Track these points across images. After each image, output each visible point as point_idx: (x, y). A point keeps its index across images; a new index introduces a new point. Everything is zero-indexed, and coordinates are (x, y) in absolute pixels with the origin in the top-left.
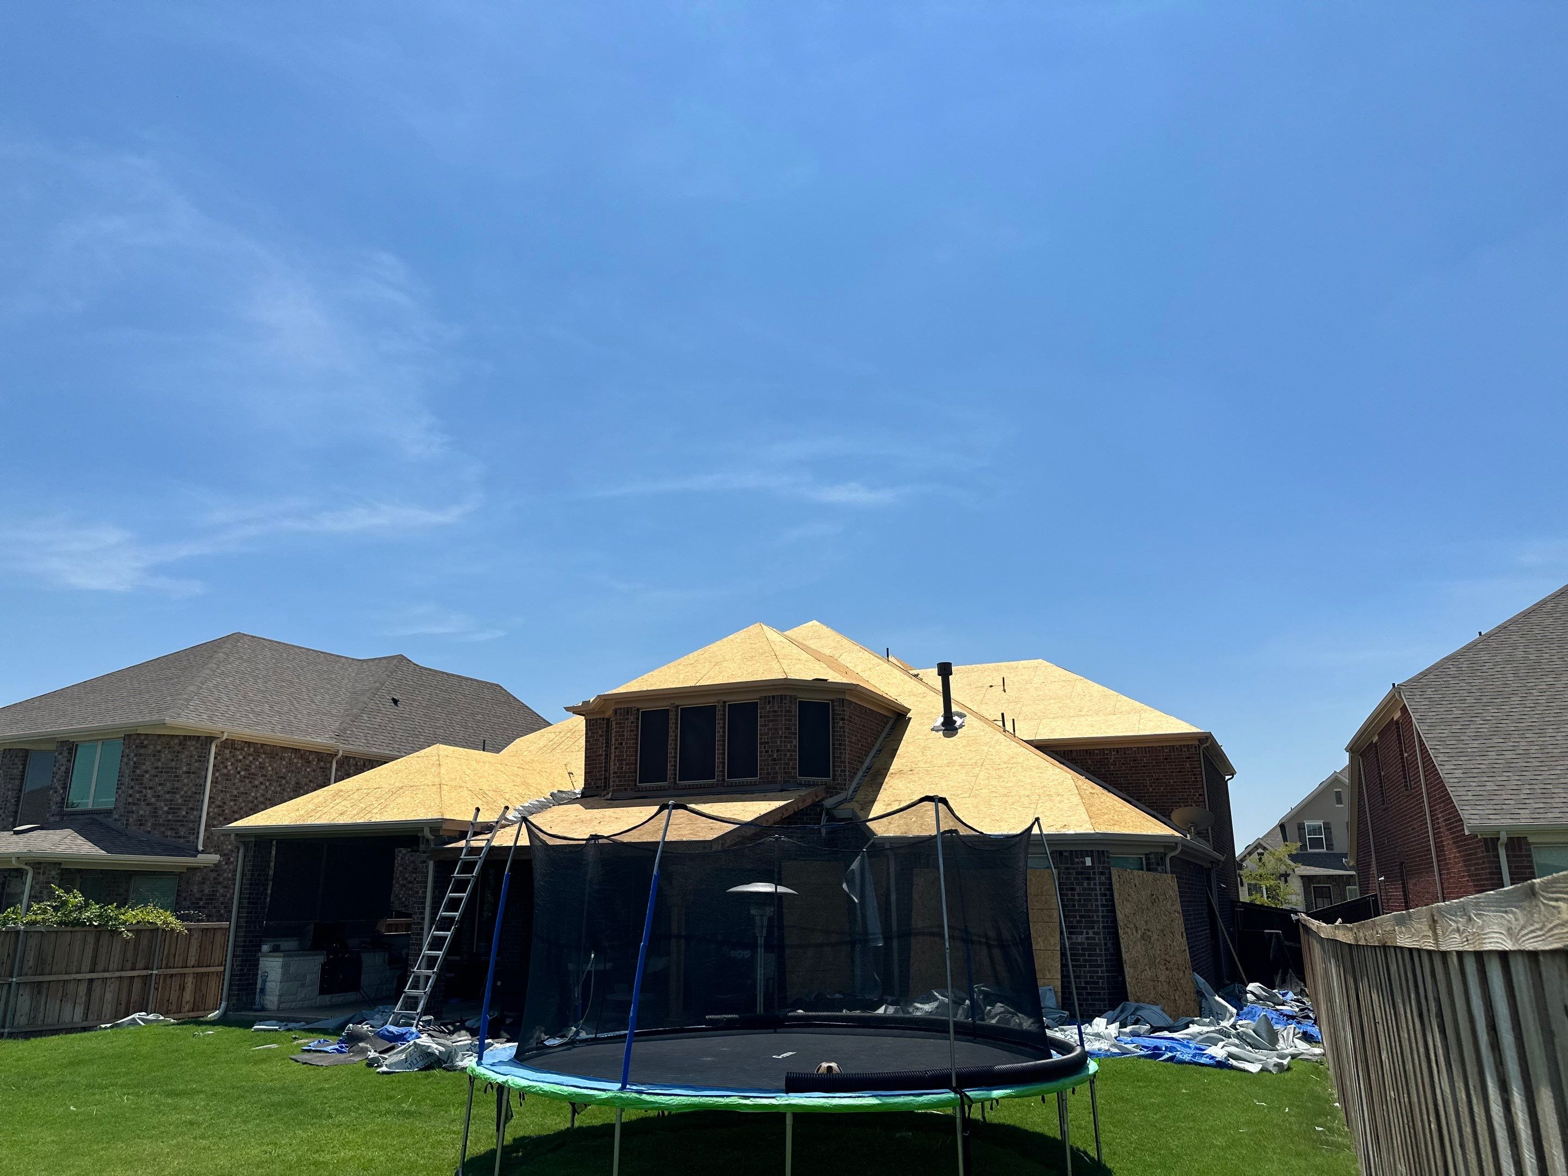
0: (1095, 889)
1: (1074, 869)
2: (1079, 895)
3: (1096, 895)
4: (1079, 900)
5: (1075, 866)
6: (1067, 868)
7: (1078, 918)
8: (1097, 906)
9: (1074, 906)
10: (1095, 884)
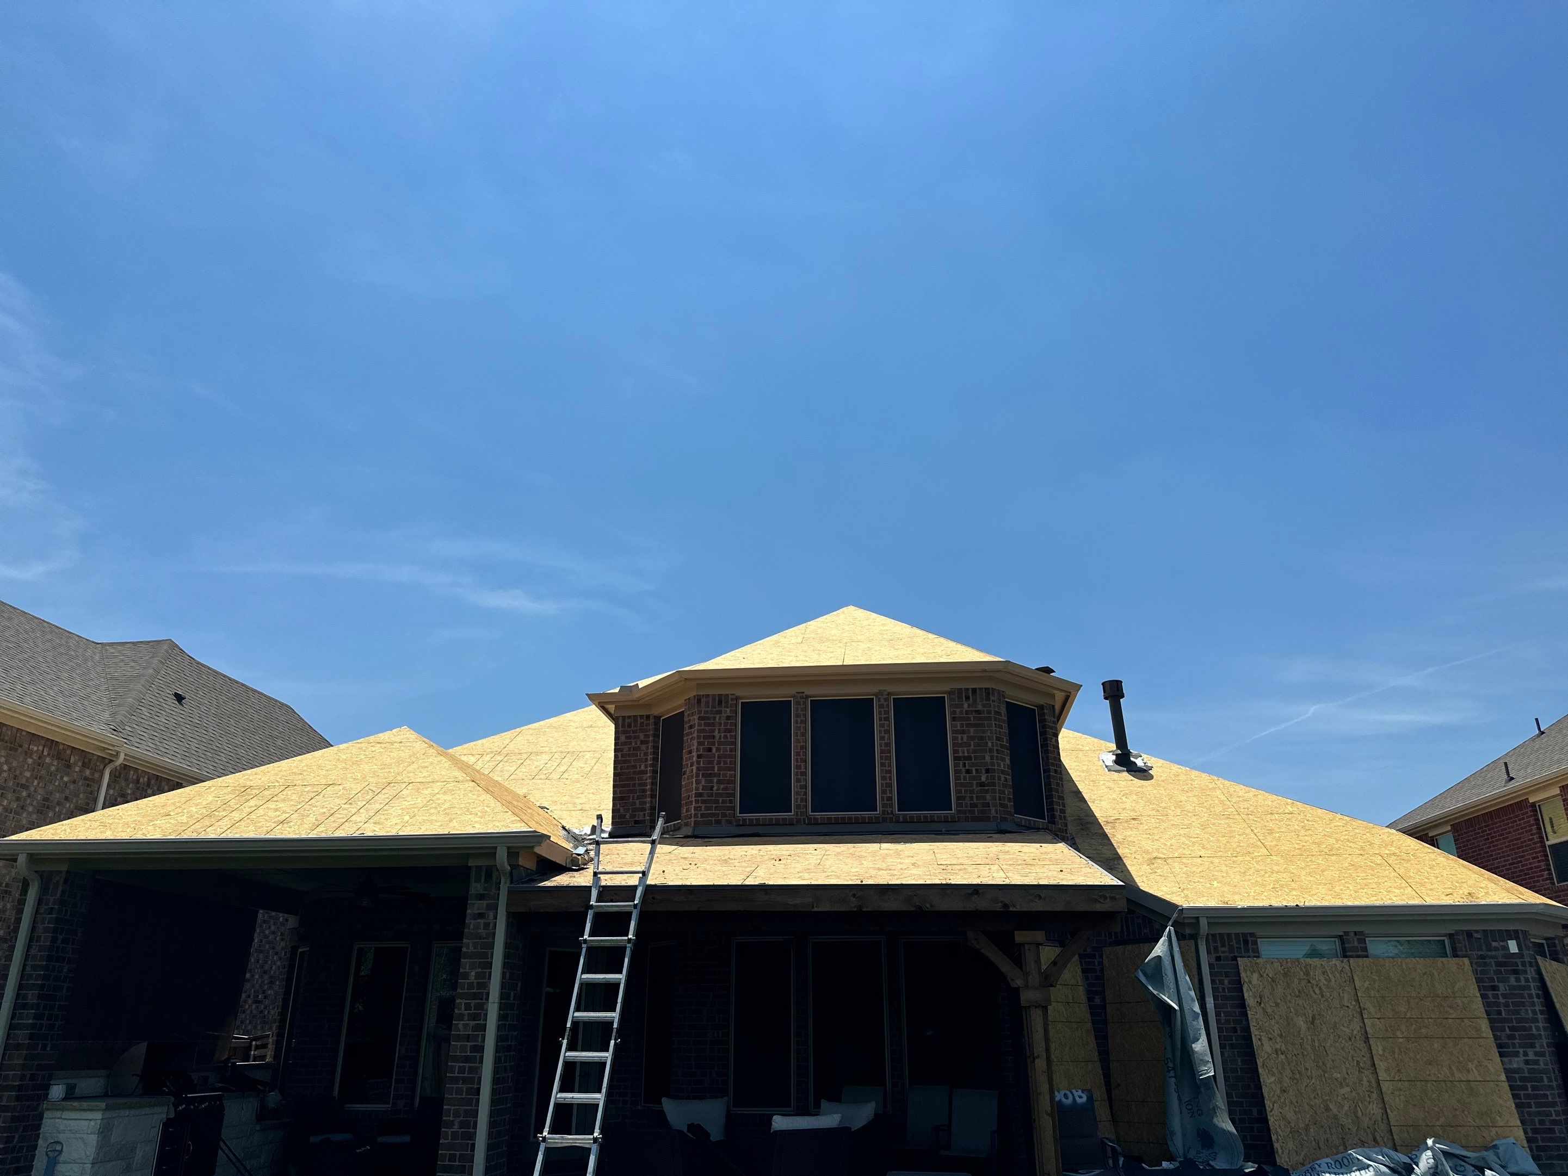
0: (1529, 988)
1: (1492, 957)
2: (1504, 996)
3: (1530, 996)
4: (1507, 1005)
5: (1494, 953)
6: (1482, 957)
7: (1508, 1032)
8: (1534, 1012)
9: (1499, 1013)
10: (1527, 980)
